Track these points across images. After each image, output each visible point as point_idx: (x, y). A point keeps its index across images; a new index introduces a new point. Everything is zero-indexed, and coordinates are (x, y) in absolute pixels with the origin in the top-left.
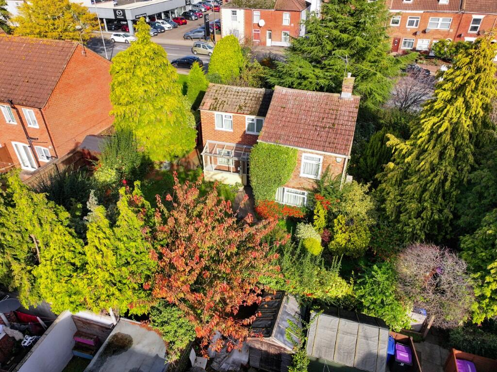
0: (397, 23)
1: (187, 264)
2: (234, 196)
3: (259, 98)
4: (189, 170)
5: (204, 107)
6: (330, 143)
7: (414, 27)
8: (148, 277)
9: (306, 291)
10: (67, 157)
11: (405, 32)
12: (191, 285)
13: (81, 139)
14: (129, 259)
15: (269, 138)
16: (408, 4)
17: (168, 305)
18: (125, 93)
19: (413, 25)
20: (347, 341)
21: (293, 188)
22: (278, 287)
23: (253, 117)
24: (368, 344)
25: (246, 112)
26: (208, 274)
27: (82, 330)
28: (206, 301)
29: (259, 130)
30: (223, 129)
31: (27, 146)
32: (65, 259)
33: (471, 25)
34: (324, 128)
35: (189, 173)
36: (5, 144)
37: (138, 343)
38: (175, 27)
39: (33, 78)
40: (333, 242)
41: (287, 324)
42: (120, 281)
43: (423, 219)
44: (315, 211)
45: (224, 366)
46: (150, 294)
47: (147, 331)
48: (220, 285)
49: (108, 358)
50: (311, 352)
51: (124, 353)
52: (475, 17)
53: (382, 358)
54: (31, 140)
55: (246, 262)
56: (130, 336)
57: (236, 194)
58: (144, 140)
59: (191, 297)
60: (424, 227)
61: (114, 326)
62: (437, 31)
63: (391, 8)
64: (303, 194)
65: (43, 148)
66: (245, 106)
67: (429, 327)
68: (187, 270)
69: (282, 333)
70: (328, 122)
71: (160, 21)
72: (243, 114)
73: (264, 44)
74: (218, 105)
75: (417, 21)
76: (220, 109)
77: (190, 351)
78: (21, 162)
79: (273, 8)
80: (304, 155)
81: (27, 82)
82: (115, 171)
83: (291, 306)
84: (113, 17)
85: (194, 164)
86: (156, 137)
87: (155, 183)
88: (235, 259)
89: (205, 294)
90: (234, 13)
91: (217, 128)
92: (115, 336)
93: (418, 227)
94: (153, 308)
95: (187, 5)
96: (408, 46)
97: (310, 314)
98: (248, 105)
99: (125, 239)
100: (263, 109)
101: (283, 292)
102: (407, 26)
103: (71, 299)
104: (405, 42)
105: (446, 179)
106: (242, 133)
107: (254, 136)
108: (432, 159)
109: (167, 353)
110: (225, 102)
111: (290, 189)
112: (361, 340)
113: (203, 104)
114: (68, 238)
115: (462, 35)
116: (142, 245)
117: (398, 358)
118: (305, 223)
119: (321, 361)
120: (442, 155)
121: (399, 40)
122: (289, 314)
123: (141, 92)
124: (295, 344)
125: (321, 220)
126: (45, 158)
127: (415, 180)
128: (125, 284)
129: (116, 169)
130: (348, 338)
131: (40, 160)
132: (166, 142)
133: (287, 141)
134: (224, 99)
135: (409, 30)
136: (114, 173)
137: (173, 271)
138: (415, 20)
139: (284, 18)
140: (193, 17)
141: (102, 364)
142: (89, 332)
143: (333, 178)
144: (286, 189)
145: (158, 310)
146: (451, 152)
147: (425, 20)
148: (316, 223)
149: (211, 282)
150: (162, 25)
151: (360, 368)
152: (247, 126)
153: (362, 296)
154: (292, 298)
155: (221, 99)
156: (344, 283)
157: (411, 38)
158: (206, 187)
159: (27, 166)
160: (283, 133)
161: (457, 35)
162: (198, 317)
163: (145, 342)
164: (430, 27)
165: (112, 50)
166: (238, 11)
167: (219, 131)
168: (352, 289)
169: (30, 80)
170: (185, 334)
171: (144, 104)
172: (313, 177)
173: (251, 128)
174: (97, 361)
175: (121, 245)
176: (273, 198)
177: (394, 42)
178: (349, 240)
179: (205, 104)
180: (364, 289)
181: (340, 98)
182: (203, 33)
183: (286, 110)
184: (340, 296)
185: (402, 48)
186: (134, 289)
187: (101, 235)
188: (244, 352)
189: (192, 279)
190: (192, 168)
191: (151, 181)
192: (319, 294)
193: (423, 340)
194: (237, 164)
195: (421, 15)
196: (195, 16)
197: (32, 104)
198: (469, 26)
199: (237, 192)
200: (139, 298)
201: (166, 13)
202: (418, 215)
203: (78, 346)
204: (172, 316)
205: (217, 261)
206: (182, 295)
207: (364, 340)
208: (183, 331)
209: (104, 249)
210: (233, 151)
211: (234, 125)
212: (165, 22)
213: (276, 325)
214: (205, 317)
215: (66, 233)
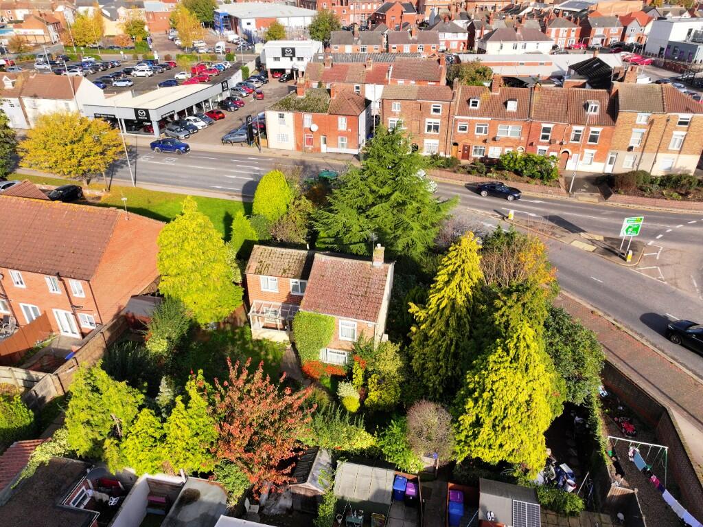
0: (464, 129)
1: (240, 432)
2: (282, 355)
3: (302, 260)
4: (237, 327)
5: (250, 271)
6: (362, 311)
7: (483, 134)
8: (212, 443)
9: (336, 445)
10: (112, 323)
11: (474, 139)
12: (245, 447)
13: (124, 302)
14: (198, 431)
15: (309, 307)
16: (474, 111)
17: (229, 462)
18: (173, 265)
19: (482, 132)
20: (364, 482)
21: (335, 348)
22: (314, 443)
23: (297, 280)
24: (378, 483)
25: (290, 275)
26: (256, 438)
27: (155, 490)
28: (256, 458)
29: (303, 291)
30: (269, 290)
31: (70, 313)
32: (147, 434)
33: (542, 134)
34: (358, 296)
35: (237, 331)
36: (45, 312)
37: (205, 495)
38: (210, 124)
39: (79, 249)
40: (367, 399)
41: (319, 472)
42: (192, 448)
43: (440, 375)
44: (354, 371)
45: (272, 511)
46: (215, 456)
47: (211, 486)
48: (264, 446)
49: (183, 507)
50: (338, 493)
51: (195, 503)
52: (544, 125)
53: (389, 492)
54: (75, 308)
55: (285, 427)
56: (198, 491)
57: (284, 353)
58: (192, 307)
59: (245, 456)
60: (442, 382)
61: (184, 484)
62: (508, 139)
63: (456, 114)
64: (344, 354)
65: (86, 315)
66: (289, 270)
67: (437, 468)
68: (241, 437)
69: (314, 479)
70: (361, 291)
71: (192, 118)
72: (287, 277)
73: (319, 150)
74: (263, 269)
75: (486, 128)
76: (266, 272)
77: (245, 500)
78: (60, 328)
79: (326, 112)
80: (340, 321)
81: (73, 252)
82: (166, 340)
83: (324, 458)
84: (133, 117)
85: (241, 321)
86: (204, 301)
87: (204, 345)
88: (277, 425)
89: (255, 453)
90: (282, 116)
91: (263, 290)
92: (185, 492)
93: (437, 383)
94: (217, 466)
95: (223, 91)
96: (480, 154)
97: (336, 463)
98: (292, 268)
99: (195, 416)
100: (305, 273)
101: (318, 447)
102: (476, 133)
103: (153, 464)
104: (475, 150)
105: (451, 344)
106: (286, 294)
107: (299, 296)
108: (440, 327)
109: (228, 501)
110: (269, 265)
111: (333, 350)
112: (374, 480)
113: (249, 267)
114: (151, 417)
115: (534, 144)
116: (207, 419)
117: (407, 493)
118: (345, 382)
119: (345, 499)
120: (447, 325)
121: (469, 147)
122: (321, 465)
123: (189, 265)
124: (326, 487)
125: (358, 378)
126: (89, 324)
127: (431, 343)
128: (196, 450)
129: (167, 338)
130: (365, 479)
131: (82, 326)
132: (214, 305)
133: (325, 310)
134: (269, 262)
135: (478, 137)
136: (165, 343)
137: (231, 438)
138: (484, 127)
139: (340, 122)
140: (232, 108)
141: (179, 512)
142: (160, 491)
143: (367, 340)
144: (329, 350)
145: (221, 467)
146: (453, 322)
147: (493, 127)
148: (354, 381)
149: (259, 444)
150: (195, 124)
151: (373, 501)
152: (291, 288)
153: (383, 447)
154: (325, 452)
155: (266, 262)
156: (369, 436)
157: (481, 146)
158: (254, 346)
159: (66, 332)
160: (322, 301)
161: (529, 142)
162: (250, 470)
163: (210, 493)
164: (500, 135)
165: (136, 162)
166: (286, 114)
167: (265, 292)
168: (375, 441)
169: (76, 251)
170: (241, 484)
171: (192, 274)
172: (350, 339)
173: (295, 288)
174: (175, 510)
175: (193, 422)
176: (317, 358)
177: (464, 149)
178: (381, 397)
179: (250, 269)
180: (384, 440)
181: (372, 266)
182: (245, 136)
183: (325, 279)
184: (365, 448)
185: (473, 156)
186: (203, 453)
187: (181, 416)
188: (288, 498)
189: (245, 443)
190: (239, 324)
191: (198, 343)
192: (346, 447)
193: (436, 479)
194: (284, 323)
195: (490, 122)
196: (235, 107)
197: (81, 277)
198: (540, 134)
199: (285, 350)
200: (207, 459)
201: (199, 106)
202: (436, 373)
203: (151, 504)
204: (231, 471)
205: (263, 427)
206: (238, 455)
207: (375, 480)
208: (239, 482)
209: (182, 426)
210: (280, 310)
211: (280, 286)
212: (197, 119)
213: (311, 474)
214: (256, 470)
215: (149, 414)
